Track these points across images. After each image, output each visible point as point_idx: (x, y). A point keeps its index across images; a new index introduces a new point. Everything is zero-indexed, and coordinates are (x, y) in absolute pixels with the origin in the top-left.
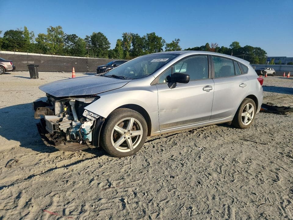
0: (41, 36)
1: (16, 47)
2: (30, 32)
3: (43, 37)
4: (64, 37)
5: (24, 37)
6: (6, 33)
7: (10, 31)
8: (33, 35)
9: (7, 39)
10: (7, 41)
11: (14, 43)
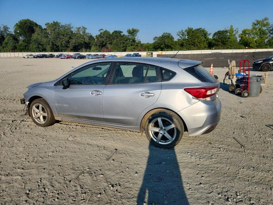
0: (244, 32)
1: (220, 45)
2: (234, 30)
3: (246, 32)
4: (270, 28)
5: (229, 35)
6: (215, 34)
7: (218, 32)
8: (237, 32)
9: (214, 39)
10: (214, 41)
11: (219, 41)
